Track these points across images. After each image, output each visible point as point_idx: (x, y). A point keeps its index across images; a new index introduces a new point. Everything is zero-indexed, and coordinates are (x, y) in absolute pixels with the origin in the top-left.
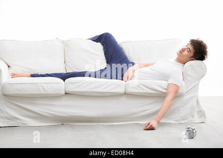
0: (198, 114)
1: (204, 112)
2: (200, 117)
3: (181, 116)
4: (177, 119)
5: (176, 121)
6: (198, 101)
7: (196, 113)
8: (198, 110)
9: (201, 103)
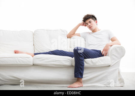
0: (119, 81)
1: (123, 79)
2: (120, 83)
3: (108, 81)
4: (105, 83)
5: (105, 85)
6: (119, 73)
7: (118, 80)
8: (119, 78)
9: (121, 74)
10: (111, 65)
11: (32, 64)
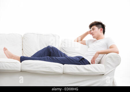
10: (105, 74)
11: (20, 70)
